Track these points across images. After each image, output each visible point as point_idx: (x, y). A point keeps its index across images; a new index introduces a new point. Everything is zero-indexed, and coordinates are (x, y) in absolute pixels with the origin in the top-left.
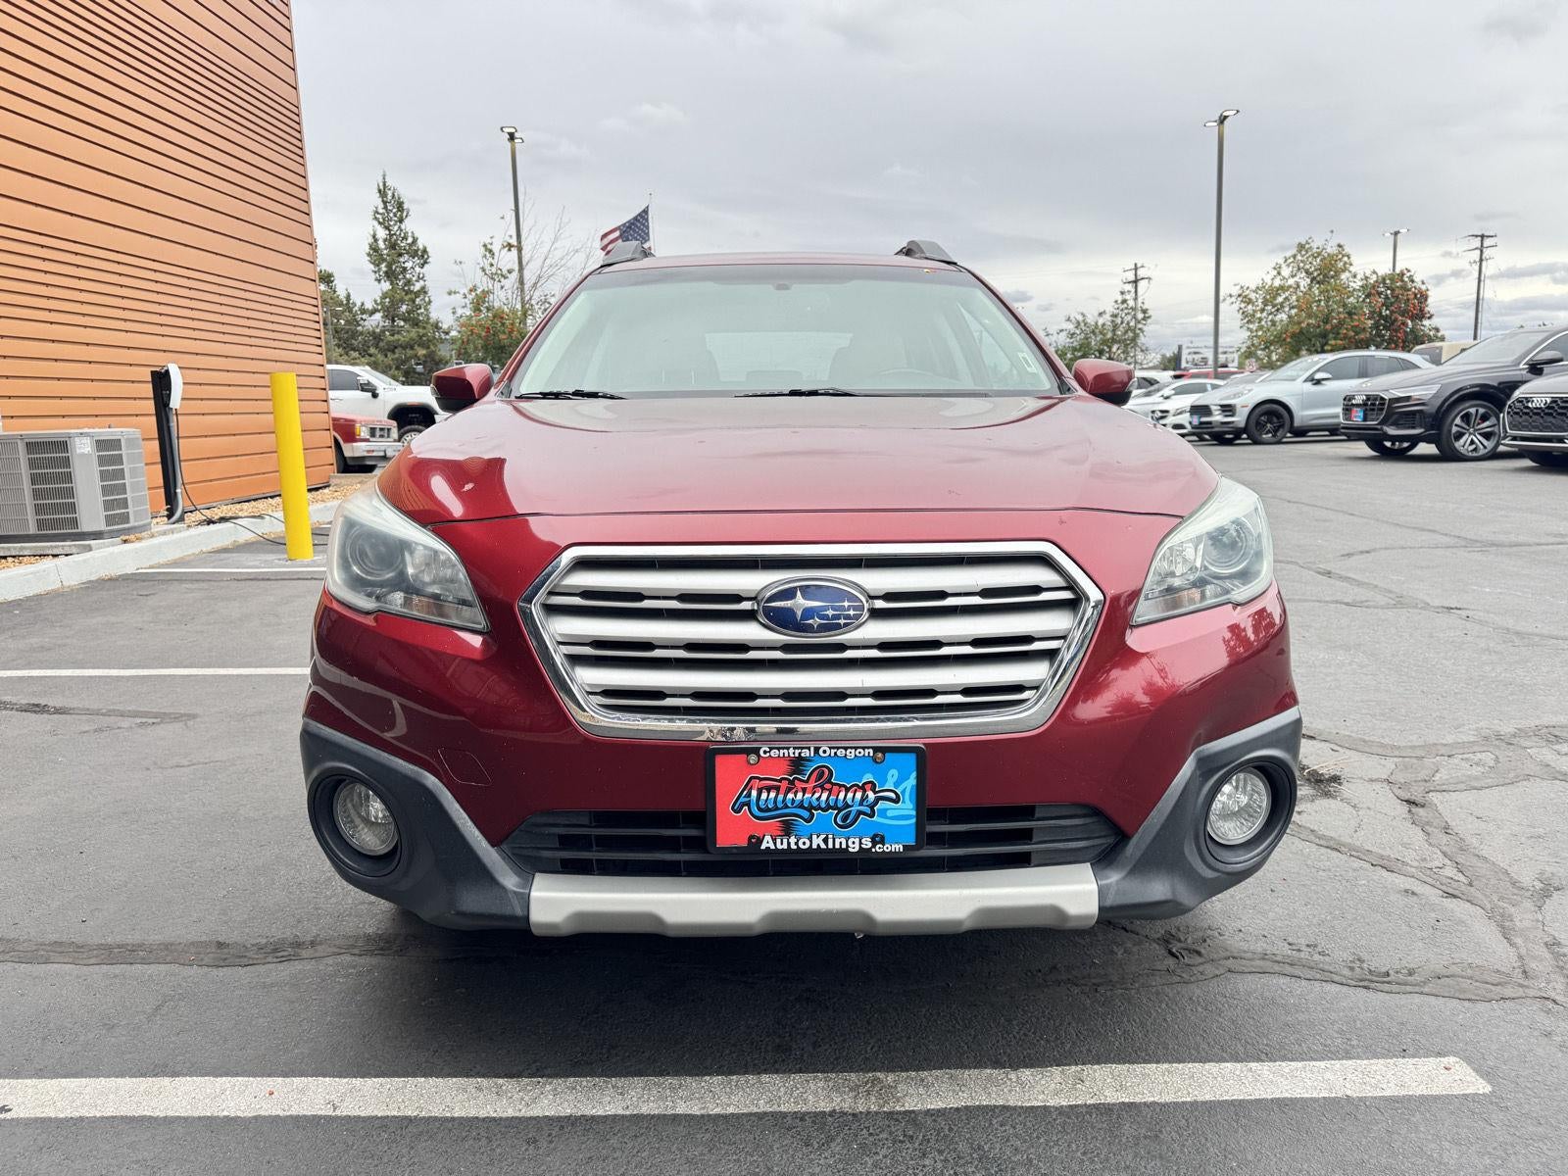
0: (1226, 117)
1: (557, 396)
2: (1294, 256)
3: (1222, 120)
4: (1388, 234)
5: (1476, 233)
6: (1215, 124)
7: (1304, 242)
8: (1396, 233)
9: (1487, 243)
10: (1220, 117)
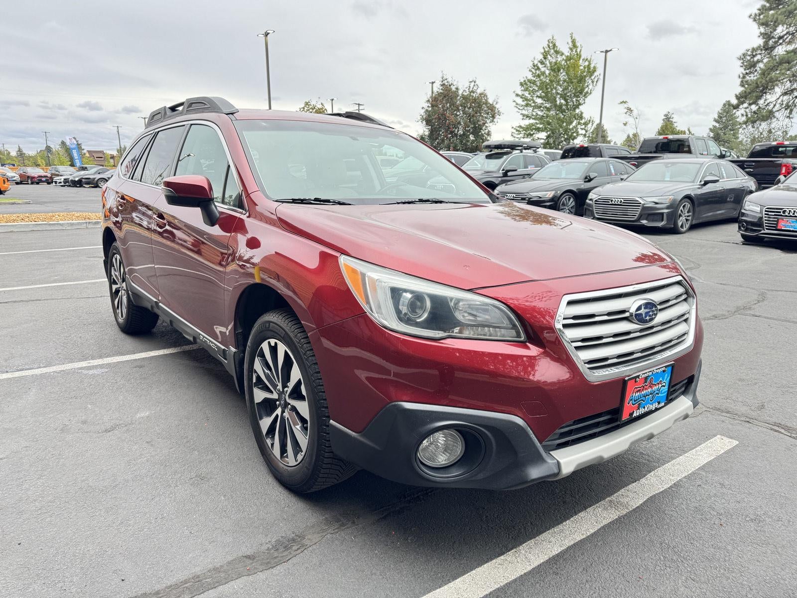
0: (268, 33)
1: (302, 201)
2: (304, 108)
3: (267, 34)
4: (329, 100)
5: (356, 103)
6: (263, 36)
7: (307, 101)
8: (332, 100)
9: (361, 107)
10: (265, 33)
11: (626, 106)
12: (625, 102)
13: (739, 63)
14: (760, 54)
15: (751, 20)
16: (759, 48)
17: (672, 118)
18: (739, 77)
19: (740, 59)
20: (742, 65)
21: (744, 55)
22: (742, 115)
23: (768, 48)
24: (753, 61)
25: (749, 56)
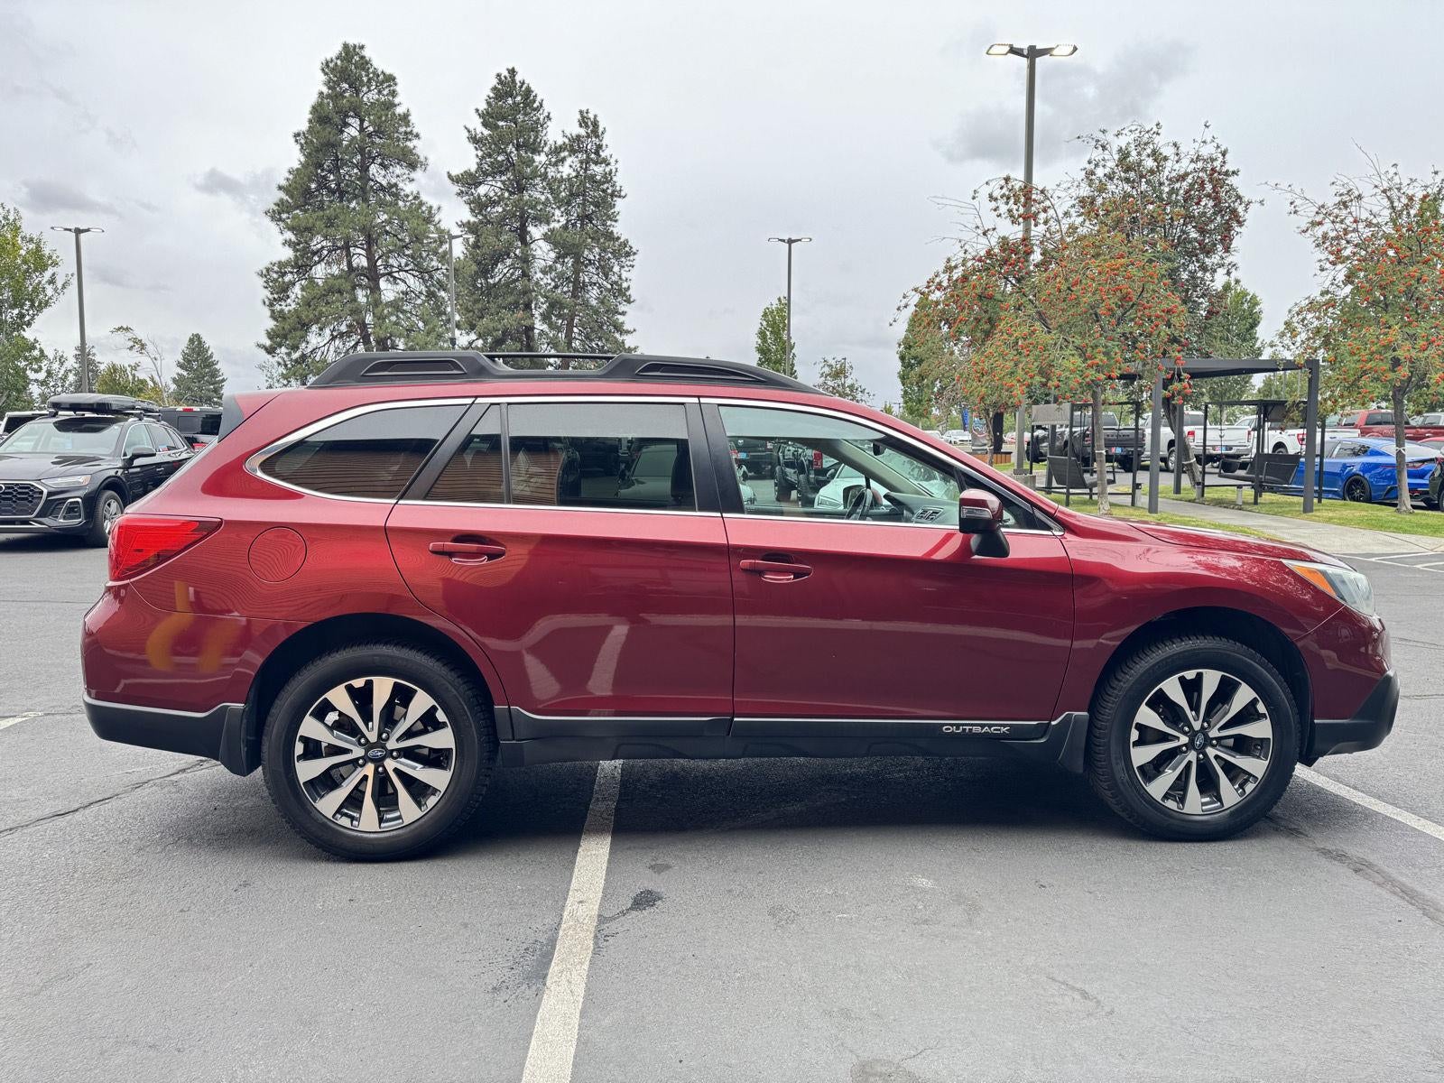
11: (129, 335)
12: (127, 329)
13: (261, 281)
14: (292, 273)
15: (268, 219)
16: (287, 263)
17: (94, 355)
18: (264, 303)
19: (261, 275)
20: (265, 285)
21: (268, 270)
22: (279, 364)
23: (302, 265)
24: (284, 282)
25: (276, 272)
